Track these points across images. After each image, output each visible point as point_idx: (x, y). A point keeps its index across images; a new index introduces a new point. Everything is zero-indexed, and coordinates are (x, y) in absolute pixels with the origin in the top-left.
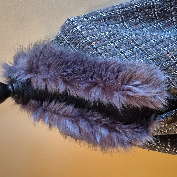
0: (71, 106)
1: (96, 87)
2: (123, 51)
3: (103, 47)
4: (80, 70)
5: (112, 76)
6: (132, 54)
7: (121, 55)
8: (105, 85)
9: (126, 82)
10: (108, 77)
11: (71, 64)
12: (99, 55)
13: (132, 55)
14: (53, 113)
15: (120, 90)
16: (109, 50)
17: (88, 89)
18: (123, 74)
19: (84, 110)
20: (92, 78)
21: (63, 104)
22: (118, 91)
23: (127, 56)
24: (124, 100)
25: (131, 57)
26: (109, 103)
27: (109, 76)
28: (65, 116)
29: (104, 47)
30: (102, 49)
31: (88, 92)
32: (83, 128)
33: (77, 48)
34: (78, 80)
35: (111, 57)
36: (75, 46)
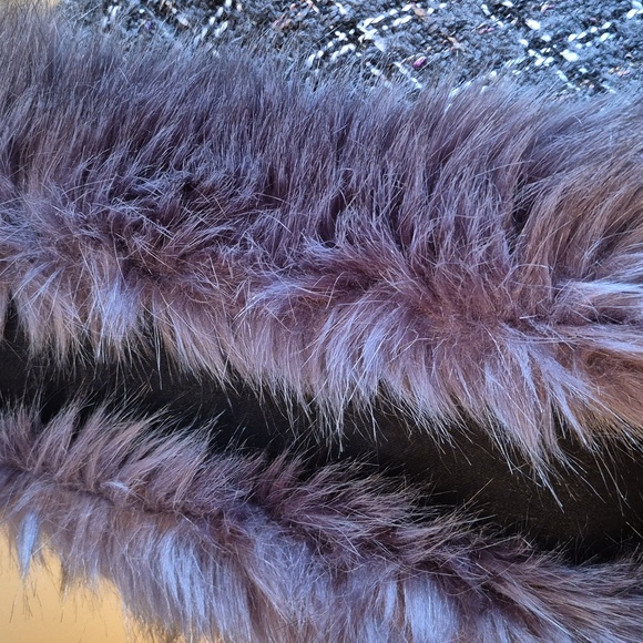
0: (185, 442)
1: (360, 302)
2: (547, 38)
3: (401, 14)
4: (238, 179)
5: (485, 210)
6: (615, 54)
7: (538, 63)
8: (427, 282)
9: (588, 254)
10: (450, 216)
11: (176, 140)
12: (375, 71)
13: (612, 61)
14: (72, 489)
15: (541, 319)
16: (444, 31)
17: (302, 317)
18: (565, 191)
19: (283, 468)
20: (326, 233)
21: (135, 429)
22: (527, 328)
23: (584, 70)
24: (574, 390)
25: (608, 73)
26: (453, 413)
27: (460, 208)
28: (149, 511)
29: (412, 13)
30: (396, 23)
31: (306, 338)
32: (275, 598)
33: (217, 32)
34: (227, 252)
35: (463, 78)
36: (206, 22)
